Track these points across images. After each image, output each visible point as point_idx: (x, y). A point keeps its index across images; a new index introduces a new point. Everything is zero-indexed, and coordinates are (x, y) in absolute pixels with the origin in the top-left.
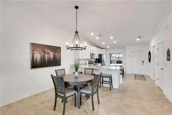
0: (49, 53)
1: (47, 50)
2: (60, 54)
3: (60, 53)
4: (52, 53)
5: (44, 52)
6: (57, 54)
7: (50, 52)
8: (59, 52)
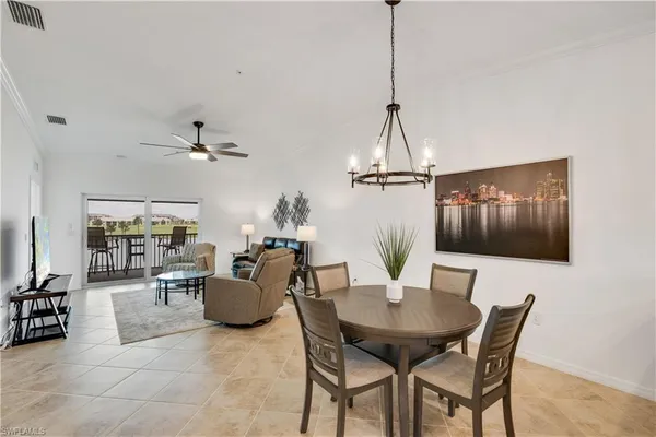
0: (497, 199)
1: (487, 189)
2: (563, 198)
3: (566, 193)
4: (509, 197)
5: (475, 198)
6: (539, 200)
7: (502, 194)
8: (554, 189)
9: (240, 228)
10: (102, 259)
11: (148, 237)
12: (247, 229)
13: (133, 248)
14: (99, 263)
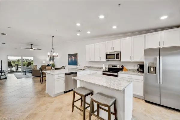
2: (77, 58)
9: (42, 62)
10: (10, 69)
11: (22, 64)
12: (44, 62)
13: (18, 66)
14: (10, 70)
